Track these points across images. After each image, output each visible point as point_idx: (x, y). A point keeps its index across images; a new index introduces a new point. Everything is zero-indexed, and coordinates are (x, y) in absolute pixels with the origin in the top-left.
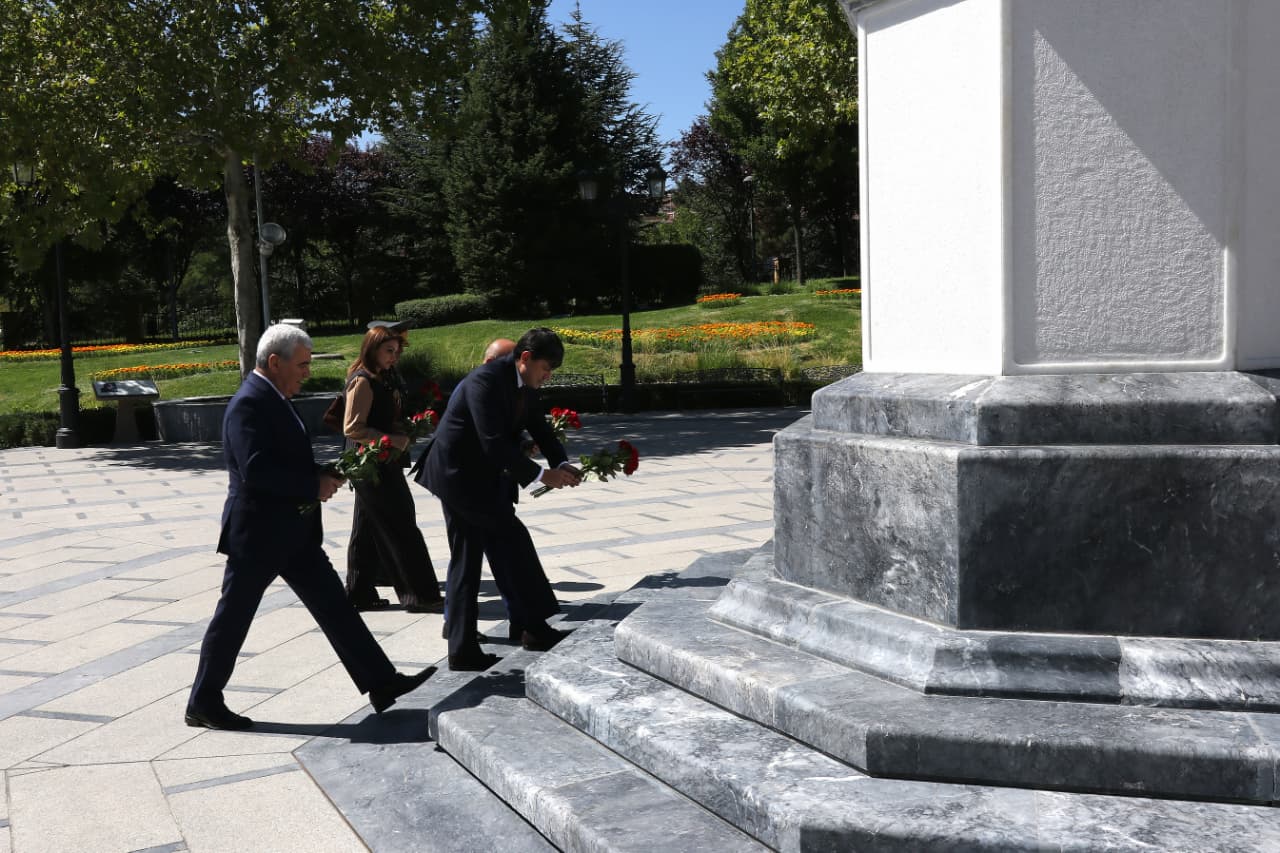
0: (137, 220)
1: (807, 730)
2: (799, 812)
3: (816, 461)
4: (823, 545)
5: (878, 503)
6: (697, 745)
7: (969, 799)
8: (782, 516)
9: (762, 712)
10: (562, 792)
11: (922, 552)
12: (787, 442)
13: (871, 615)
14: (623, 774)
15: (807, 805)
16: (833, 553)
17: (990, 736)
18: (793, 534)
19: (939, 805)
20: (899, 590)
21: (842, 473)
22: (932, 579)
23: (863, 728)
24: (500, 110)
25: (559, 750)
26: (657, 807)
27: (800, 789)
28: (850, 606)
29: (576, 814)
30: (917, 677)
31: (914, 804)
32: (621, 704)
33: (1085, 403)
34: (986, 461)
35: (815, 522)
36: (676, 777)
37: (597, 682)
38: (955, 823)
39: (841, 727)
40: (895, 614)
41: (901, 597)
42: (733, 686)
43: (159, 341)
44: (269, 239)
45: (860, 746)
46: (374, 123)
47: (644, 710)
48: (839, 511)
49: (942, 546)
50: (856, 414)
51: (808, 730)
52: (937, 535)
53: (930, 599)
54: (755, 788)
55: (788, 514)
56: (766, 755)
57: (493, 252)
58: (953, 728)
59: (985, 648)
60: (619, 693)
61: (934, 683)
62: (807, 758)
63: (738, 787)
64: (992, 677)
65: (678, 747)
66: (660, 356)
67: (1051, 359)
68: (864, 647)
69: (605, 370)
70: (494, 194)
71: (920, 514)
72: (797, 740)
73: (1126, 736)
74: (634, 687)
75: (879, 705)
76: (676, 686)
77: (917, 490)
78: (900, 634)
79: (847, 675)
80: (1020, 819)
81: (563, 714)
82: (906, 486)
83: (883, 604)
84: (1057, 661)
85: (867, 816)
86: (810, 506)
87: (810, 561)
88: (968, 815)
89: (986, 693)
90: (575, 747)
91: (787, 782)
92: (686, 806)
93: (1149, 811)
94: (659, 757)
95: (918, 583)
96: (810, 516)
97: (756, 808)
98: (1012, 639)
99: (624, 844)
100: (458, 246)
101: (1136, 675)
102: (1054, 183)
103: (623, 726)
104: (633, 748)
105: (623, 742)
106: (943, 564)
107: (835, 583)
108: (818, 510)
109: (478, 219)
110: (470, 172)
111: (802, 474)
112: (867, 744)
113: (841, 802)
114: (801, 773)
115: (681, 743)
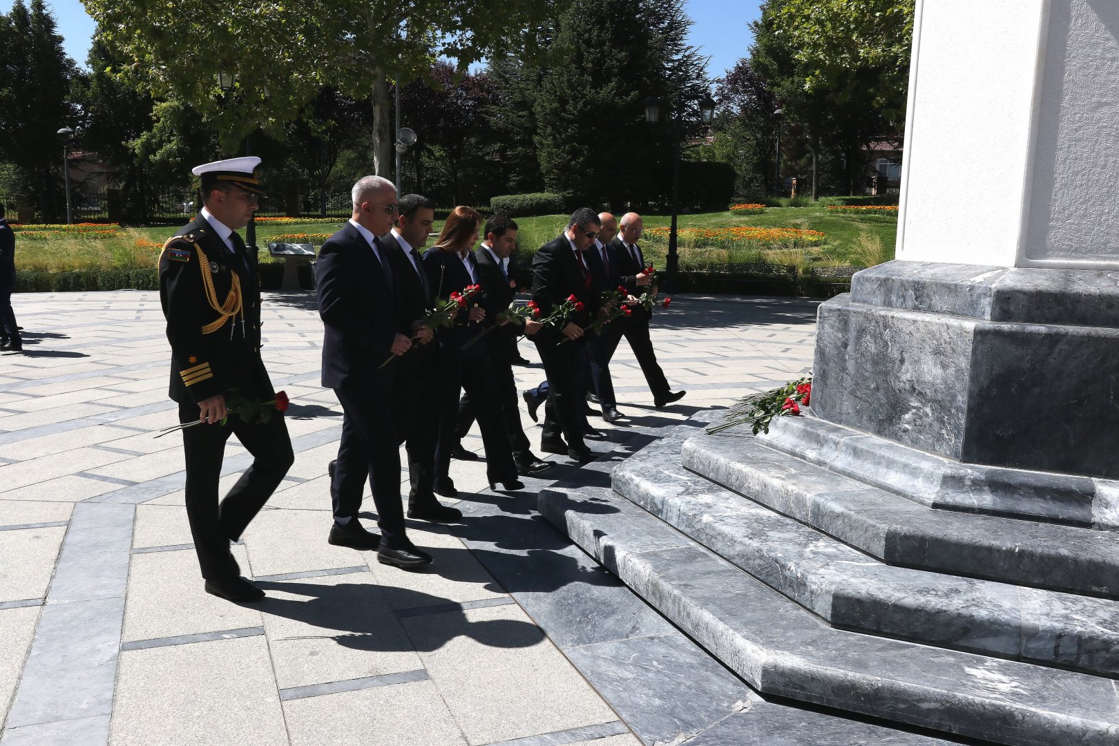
0: (305, 120)
2: (832, 583)
3: (853, 327)
4: (853, 393)
5: (902, 361)
6: (750, 531)
7: (965, 587)
8: (820, 368)
9: (800, 512)
10: (644, 556)
11: (936, 401)
12: (830, 310)
13: (890, 447)
14: (690, 549)
15: (838, 579)
16: (861, 399)
17: (986, 542)
18: (828, 382)
19: (942, 589)
20: (913, 430)
21: (874, 337)
22: (943, 422)
23: (884, 527)
24: (583, 47)
25: (639, 528)
26: (718, 573)
27: (831, 567)
28: (871, 440)
29: (657, 572)
30: (926, 495)
31: (922, 587)
32: (688, 498)
33: (1084, 293)
34: (998, 333)
35: (847, 374)
36: (732, 553)
37: (669, 482)
38: (955, 601)
39: (865, 527)
40: (909, 448)
41: (915, 435)
42: (777, 491)
44: (404, 140)
45: (879, 541)
46: (489, 52)
47: (707, 504)
48: (869, 366)
49: (954, 397)
50: (889, 292)
51: (837, 527)
52: (950, 388)
53: (939, 438)
54: (797, 564)
55: (825, 367)
56: (803, 542)
57: (570, 160)
58: (956, 534)
59: (983, 477)
60: (686, 490)
61: (939, 500)
62: (835, 547)
63: (783, 563)
64: (987, 500)
65: (737, 532)
66: (698, 250)
67: (1057, 257)
68: (883, 470)
69: (653, 259)
70: (574, 114)
71: (938, 371)
72: (827, 535)
73: (1097, 551)
74: (697, 488)
75: (895, 513)
76: (730, 490)
77: (937, 352)
78: (913, 462)
79: (867, 491)
80: (1007, 604)
81: (642, 503)
82: (928, 349)
83: (899, 440)
84: (1041, 492)
85: (886, 591)
86: (845, 361)
87: (841, 404)
88: (965, 598)
89: (981, 511)
90: (651, 528)
91: (821, 562)
92: (738, 574)
93: (1111, 609)
94: (720, 538)
95: (931, 425)
96: (844, 369)
97: (797, 578)
98: (1005, 472)
99: (694, 595)
100: (543, 156)
101: (1106, 508)
102: (1076, 114)
103: (690, 514)
104: (698, 530)
105: (690, 526)
106: (953, 411)
107: (860, 422)
108: (851, 365)
109: (560, 134)
110: (556, 96)
111: (840, 336)
112: (886, 539)
113: (864, 580)
114: (831, 557)
115: (737, 529)
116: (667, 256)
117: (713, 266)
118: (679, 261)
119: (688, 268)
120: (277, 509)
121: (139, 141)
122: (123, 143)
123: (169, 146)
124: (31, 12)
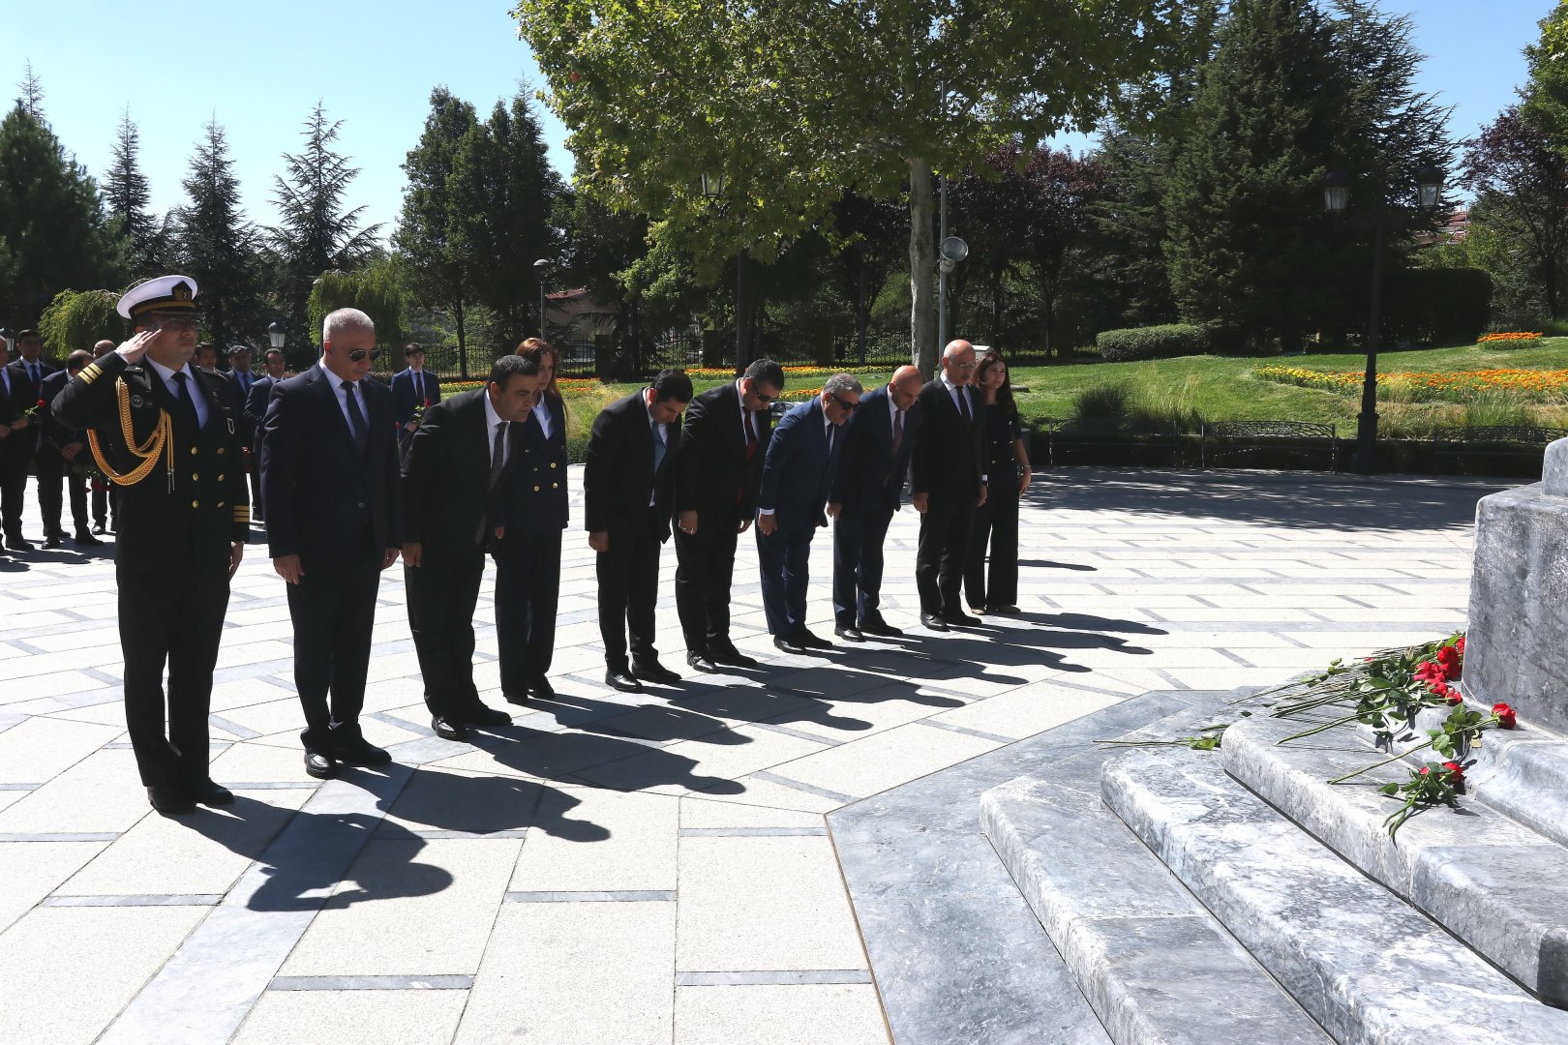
0: (823, 234)
1: (1455, 914)
2: (1407, 1030)
3: (1536, 540)
4: (1535, 659)
6: (1291, 903)
8: (1481, 610)
9: (1396, 876)
10: (1103, 926)
12: (1497, 509)
14: (1191, 920)
15: (1423, 1023)
16: (1549, 672)
18: (1493, 639)
23: (1539, 929)
24: (1239, 106)
25: (1118, 871)
26: (1220, 974)
27: (1421, 996)
28: (1562, 749)
29: (1109, 959)
32: (1204, 828)
35: (1526, 625)
36: (1254, 939)
37: (1186, 796)
39: (1505, 920)
42: (1360, 833)
44: (950, 255)
45: (1529, 955)
46: (1073, 121)
47: (1234, 842)
48: (1563, 612)
51: (1457, 914)
54: (1353, 981)
55: (1488, 609)
56: (1386, 937)
57: (1216, 275)
60: (1210, 813)
62: (1448, 954)
63: (1328, 974)
65: (1263, 900)
66: (1416, 406)
70: (1222, 207)
72: (1441, 926)
74: (1232, 810)
76: (1290, 819)
79: (1539, 848)
81: (1137, 828)
86: (1522, 601)
87: (1516, 679)
90: (1141, 873)
91: (1405, 983)
92: (1259, 980)
94: (1237, 908)
96: (1521, 616)
97: (1349, 1009)
99: (1159, 1013)
100: (1175, 267)
103: (1199, 858)
104: (1209, 889)
105: (1197, 879)
107: (1549, 715)
108: (1532, 609)
109: (1201, 236)
110: (1196, 181)
111: (1515, 556)
112: (1541, 954)
113: (1480, 1031)
114: (1428, 973)
115: (1268, 896)
116: (1359, 416)
117: (1438, 431)
118: (1381, 424)
119: (1397, 434)
120: (599, 786)
121: (630, 272)
122: (611, 274)
123: (666, 277)
124: (512, 117)
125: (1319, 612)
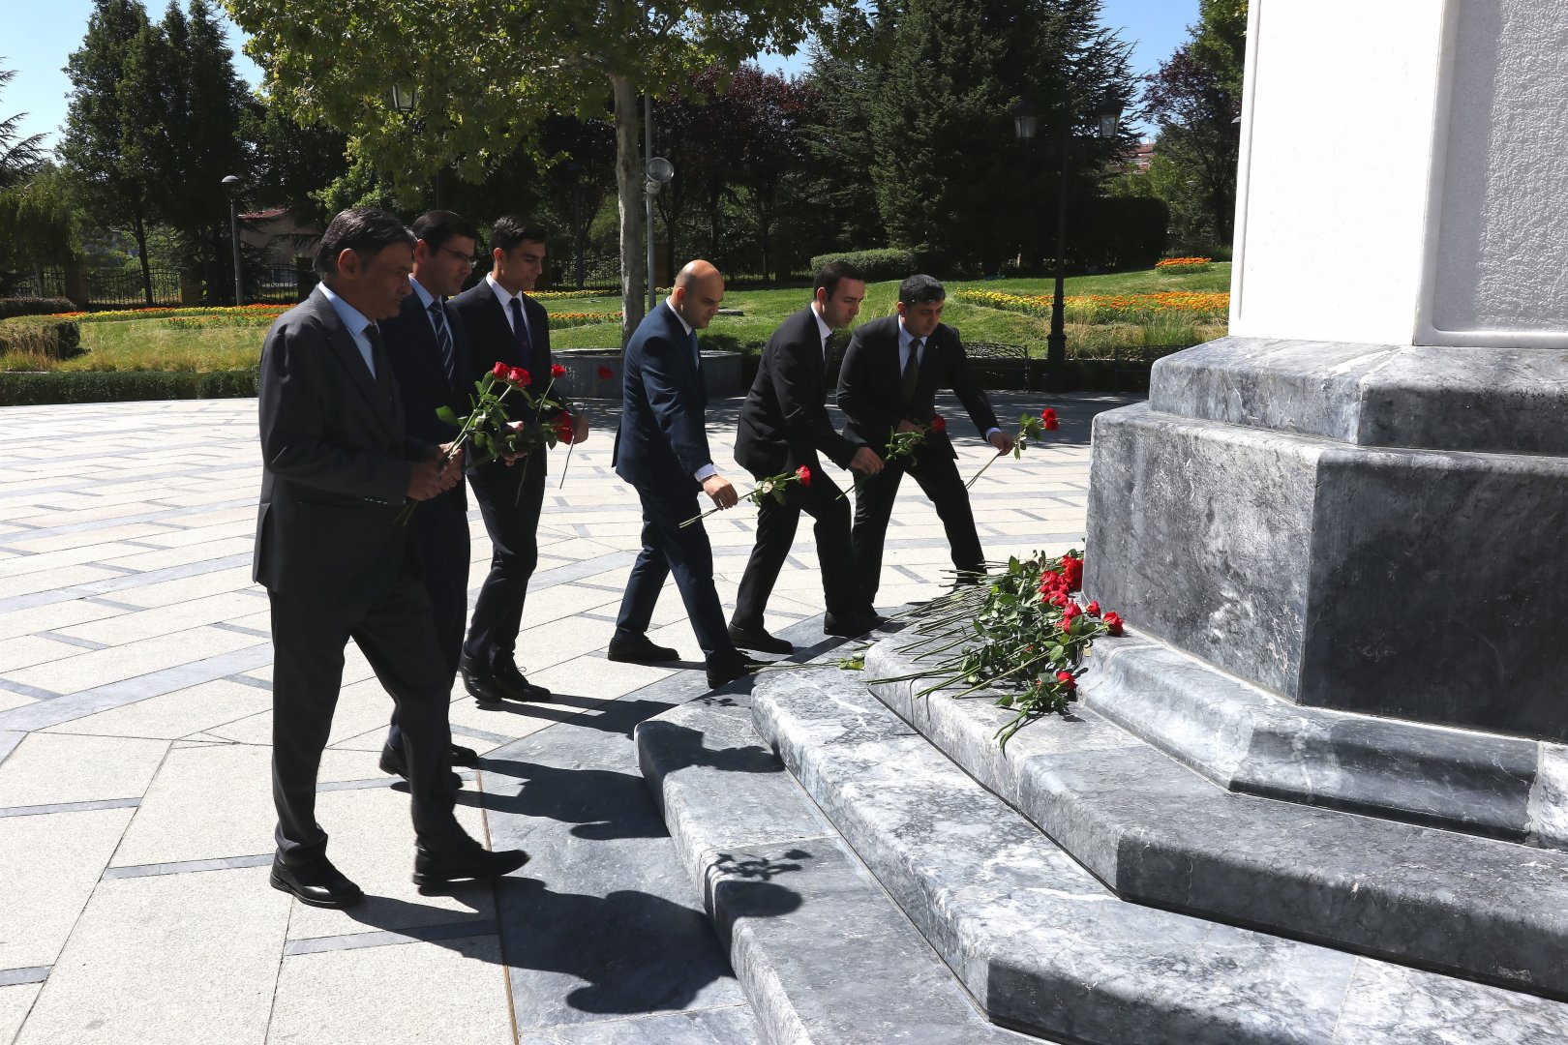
0: (528, 152)
1: (1052, 819)
2: (994, 939)
3: (1140, 453)
4: (1140, 569)
5: (1210, 516)
6: (907, 819)
7: (1251, 955)
8: (1096, 525)
9: (1006, 785)
11: (1260, 590)
12: (1109, 425)
13: (1184, 670)
14: (820, 841)
15: (1010, 930)
16: (1151, 580)
17: (1298, 869)
18: (1107, 551)
19: (1202, 959)
20: (1227, 641)
21: (1170, 472)
22: (1270, 629)
23: (1118, 830)
24: (940, 34)
25: (757, 796)
26: (839, 894)
27: (1013, 903)
28: (1161, 654)
30: (1222, 766)
31: (1165, 951)
32: (839, 750)
33: (1530, 392)
34: (1360, 468)
35: (1133, 536)
36: (874, 858)
37: (827, 717)
38: (1213, 990)
39: (1091, 823)
40: (1218, 672)
41: (1229, 649)
42: (977, 746)
43: (560, 289)
44: (656, 176)
45: (1110, 856)
46: (774, 43)
47: (865, 761)
48: (1162, 524)
49: (1287, 585)
50: (1203, 392)
51: (1054, 818)
52: (1282, 568)
53: (1265, 657)
54: (952, 893)
55: (1102, 522)
56: (991, 846)
57: (922, 200)
58: (1245, 849)
59: (1327, 736)
60: (847, 734)
61: (1243, 776)
62: (1045, 858)
63: (931, 888)
64: (1331, 779)
65: (881, 818)
66: (1101, 327)
67: (1491, 325)
68: (1164, 713)
69: (1033, 342)
70: (925, 133)
71: (1263, 536)
72: (1042, 831)
73: (1513, 898)
74: (868, 729)
75: (1153, 800)
76: (921, 734)
77: (1262, 502)
78: (1210, 699)
79: (1132, 749)
80: (1316, 1000)
81: (780, 752)
82: (1248, 497)
83: (1206, 656)
84: (1433, 768)
85: (1087, 960)
86: (1129, 513)
87: (1125, 588)
88: (1238, 981)
89: (1318, 800)
90: (780, 798)
91: (1000, 891)
92: (877, 898)
93: (1530, 1019)
94: (860, 827)
95: (1252, 632)
96: (1128, 528)
97: (947, 921)
98: (1371, 727)
99: (773, 941)
100: (883, 192)
101: (1556, 804)
102: (1524, 55)
103: (829, 780)
104: (837, 810)
105: (828, 800)
106: (1286, 610)
107: (1151, 621)
108: (1137, 520)
109: (907, 162)
110: (901, 107)
111: (1123, 470)
112: (1120, 853)
113: (1061, 933)
114: (1023, 879)
115: (886, 814)
116: (1049, 337)
117: (1119, 350)
118: (1068, 344)
119: (1083, 354)
120: (234, 743)
121: (331, 191)
122: (309, 194)
123: (369, 196)
124: (189, 18)
125: (994, 526)
